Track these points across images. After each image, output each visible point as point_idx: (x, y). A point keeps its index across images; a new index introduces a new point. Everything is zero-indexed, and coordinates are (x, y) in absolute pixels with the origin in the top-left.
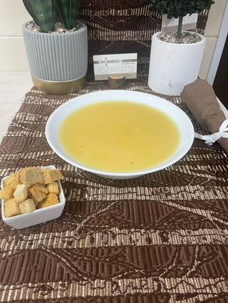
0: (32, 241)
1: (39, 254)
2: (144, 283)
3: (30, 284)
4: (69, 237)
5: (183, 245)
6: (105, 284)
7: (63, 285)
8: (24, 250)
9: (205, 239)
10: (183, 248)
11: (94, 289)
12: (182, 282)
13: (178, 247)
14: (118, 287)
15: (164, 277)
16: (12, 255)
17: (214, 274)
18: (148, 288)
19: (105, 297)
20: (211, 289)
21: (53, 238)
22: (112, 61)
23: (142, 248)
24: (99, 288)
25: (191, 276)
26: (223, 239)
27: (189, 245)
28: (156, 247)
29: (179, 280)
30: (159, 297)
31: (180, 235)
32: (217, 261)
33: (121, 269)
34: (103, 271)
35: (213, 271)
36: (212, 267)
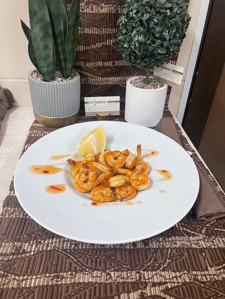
0: (48, 244)
1: (54, 253)
2: (129, 275)
3: (48, 275)
5: (159, 248)
6: (101, 274)
7: (71, 275)
8: (42, 250)
9: (176, 244)
10: (159, 250)
11: (94, 277)
12: (156, 274)
13: (156, 250)
14: (111, 277)
15: (144, 271)
16: (34, 255)
17: (180, 269)
18: (132, 278)
19: (101, 283)
20: (177, 279)
23: (129, 250)
24: (97, 276)
25: (163, 270)
26: (189, 244)
28: (139, 250)
29: (154, 273)
30: (140, 284)
32: (183, 260)
33: (113, 264)
34: (100, 265)
35: (179, 267)
36: (178, 264)
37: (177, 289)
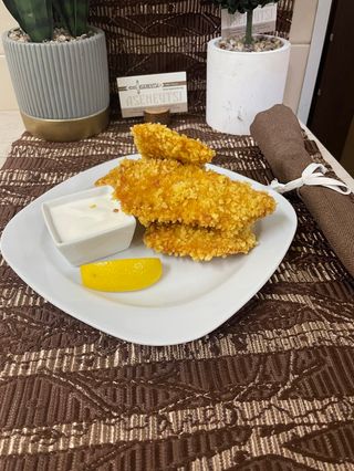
0: (28, 362)
1: (40, 382)
2: (209, 413)
3: (25, 430)
4: (87, 354)
5: (270, 353)
6: (147, 420)
7: (79, 428)
8: (15, 377)
9: (304, 339)
10: (269, 357)
11: (129, 429)
12: (270, 406)
13: (263, 357)
14: (168, 423)
15: (241, 400)
17: (321, 394)
18: (216, 422)
19: (147, 441)
20: (316, 416)
21: (62, 357)
22: (148, 86)
23: (206, 362)
24: (138, 427)
25: (285, 396)
26: (333, 337)
27: (279, 352)
28: (227, 359)
29: (265, 404)
30: (234, 433)
31: (265, 338)
32: (324, 372)
33: (173, 394)
34: (144, 401)
35: (319, 388)
36: (316, 382)
37: (317, 438)
